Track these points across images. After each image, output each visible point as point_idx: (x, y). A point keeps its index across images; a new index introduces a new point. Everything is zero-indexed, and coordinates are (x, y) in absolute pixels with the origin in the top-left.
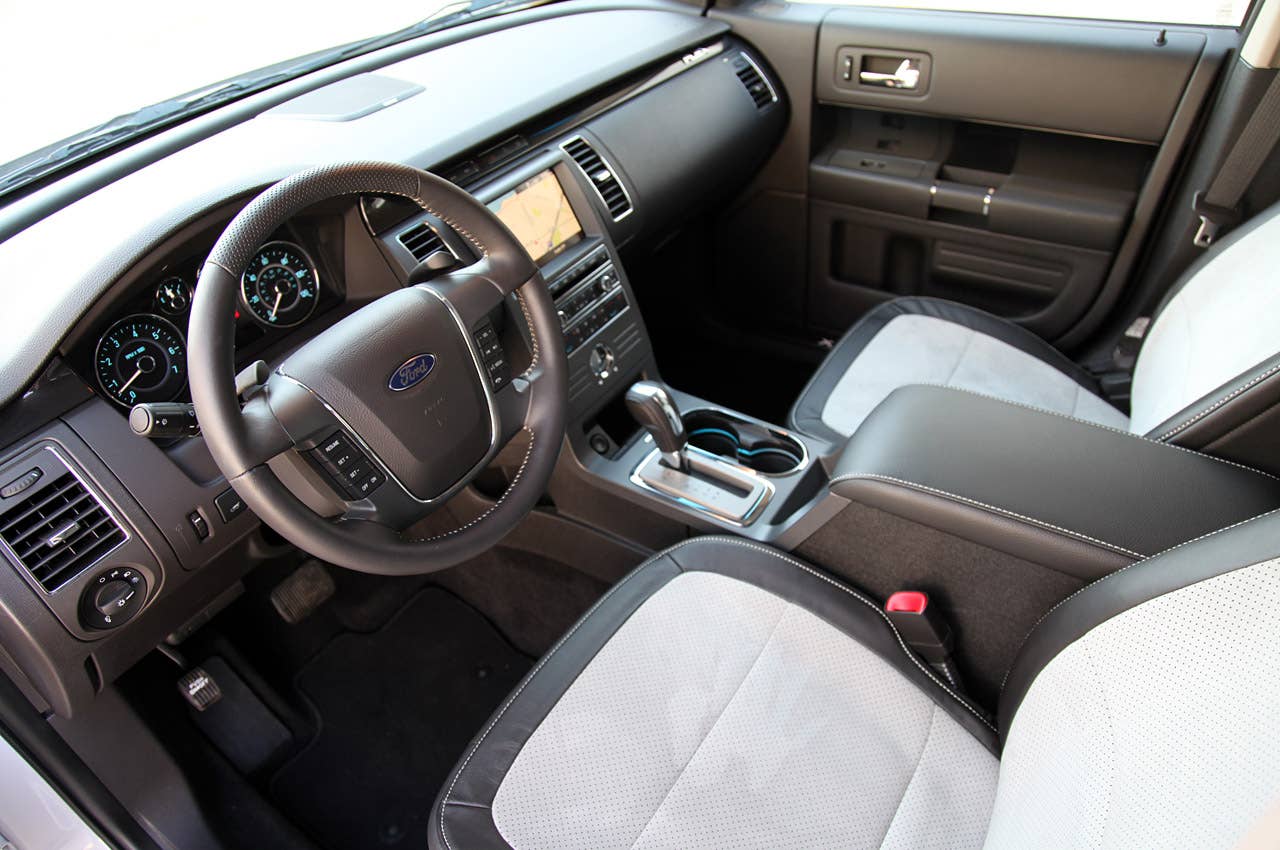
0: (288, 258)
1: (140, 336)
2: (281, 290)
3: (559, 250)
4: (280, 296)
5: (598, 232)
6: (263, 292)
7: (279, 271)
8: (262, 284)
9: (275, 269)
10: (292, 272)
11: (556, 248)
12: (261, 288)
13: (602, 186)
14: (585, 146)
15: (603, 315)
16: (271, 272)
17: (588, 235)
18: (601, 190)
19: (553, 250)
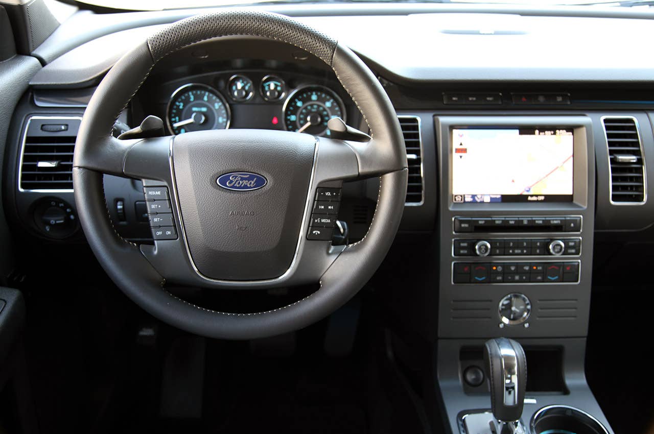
0: (332, 103)
1: (208, 101)
2: (311, 121)
3: (534, 198)
4: (309, 124)
5: (585, 203)
6: (302, 116)
7: (321, 109)
8: (304, 111)
9: (319, 106)
10: (330, 114)
11: (532, 196)
12: (302, 113)
13: (618, 167)
14: (634, 128)
15: (538, 273)
16: (315, 107)
17: (575, 202)
18: (613, 170)
19: (527, 196)
